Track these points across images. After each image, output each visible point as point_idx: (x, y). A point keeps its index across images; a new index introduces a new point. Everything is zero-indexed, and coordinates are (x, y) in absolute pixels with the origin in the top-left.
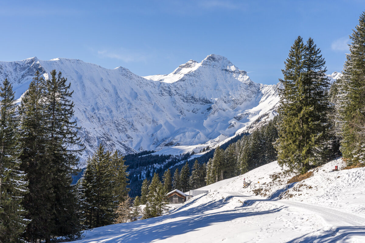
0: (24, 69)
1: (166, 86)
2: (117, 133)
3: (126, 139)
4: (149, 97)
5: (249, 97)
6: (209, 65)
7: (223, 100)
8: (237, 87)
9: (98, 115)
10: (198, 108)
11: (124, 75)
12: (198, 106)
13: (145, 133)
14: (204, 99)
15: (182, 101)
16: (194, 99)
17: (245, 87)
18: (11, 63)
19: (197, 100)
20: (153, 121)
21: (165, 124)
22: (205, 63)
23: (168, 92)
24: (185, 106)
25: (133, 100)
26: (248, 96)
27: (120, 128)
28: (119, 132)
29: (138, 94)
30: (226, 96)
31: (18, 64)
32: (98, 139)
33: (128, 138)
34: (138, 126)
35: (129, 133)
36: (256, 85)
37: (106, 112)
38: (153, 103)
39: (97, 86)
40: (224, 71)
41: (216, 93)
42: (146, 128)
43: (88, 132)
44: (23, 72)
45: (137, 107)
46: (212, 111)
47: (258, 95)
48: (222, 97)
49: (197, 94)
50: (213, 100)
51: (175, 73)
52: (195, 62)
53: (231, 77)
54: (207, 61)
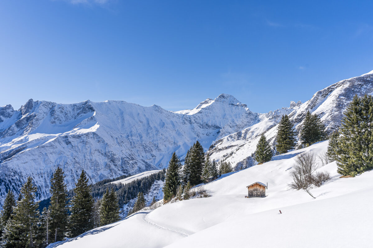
0: (80, 109)
1: (188, 117)
2: (144, 153)
3: (151, 157)
4: (174, 125)
6: (220, 101)
7: (229, 126)
8: (240, 116)
9: (131, 140)
10: (211, 132)
11: (156, 110)
12: (211, 130)
13: (167, 152)
14: (215, 125)
15: (199, 127)
16: (208, 125)
17: (245, 116)
18: (71, 105)
19: (210, 126)
20: (174, 143)
21: (183, 144)
22: (217, 100)
23: (189, 121)
24: (201, 131)
25: (161, 128)
26: (248, 122)
27: (147, 149)
28: (146, 153)
29: (165, 124)
30: (231, 123)
31: (75, 105)
32: (122, 159)
33: (152, 157)
34: (162, 147)
35: (154, 153)
36: (254, 114)
37: (137, 137)
38: (176, 130)
39: (134, 119)
40: (231, 105)
41: (224, 121)
42: (168, 148)
43: (114, 154)
44: (78, 111)
45: (162, 133)
46: (220, 134)
47: (255, 121)
48: (228, 123)
49: (210, 122)
50: (222, 126)
51: (198, 108)
52: (211, 100)
53: (236, 109)
54: (219, 98)
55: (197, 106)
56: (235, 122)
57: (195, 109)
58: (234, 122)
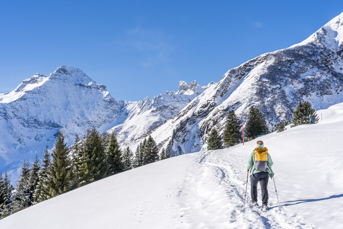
5: (110, 118)
6: (59, 79)
7: (76, 123)
8: (94, 106)
10: (43, 134)
12: (43, 131)
14: (50, 122)
15: (21, 125)
16: (38, 122)
17: (104, 106)
19: (41, 124)
22: (53, 77)
23: (3, 114)
24: (25, 132)
26: (108, 116)
30: (79, 117)
36: (118, 102)
40: (78, 86)
41: (67, 114)
47: (120, 115)
48: (75, 118)
49: (42, 116)
50: (62, 123)
51: (18, 91)
52: (42, 76)
53: (86, 93)
54: (57, 73)
55: (18, 88)
56: (86, 115)
57: (13, 92)
58: (83, 115)
